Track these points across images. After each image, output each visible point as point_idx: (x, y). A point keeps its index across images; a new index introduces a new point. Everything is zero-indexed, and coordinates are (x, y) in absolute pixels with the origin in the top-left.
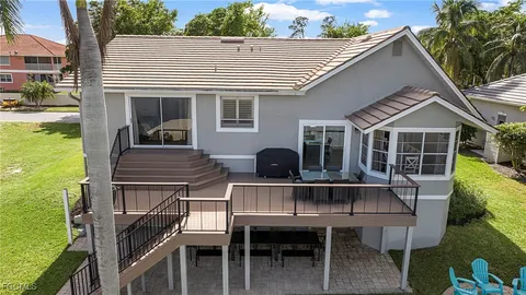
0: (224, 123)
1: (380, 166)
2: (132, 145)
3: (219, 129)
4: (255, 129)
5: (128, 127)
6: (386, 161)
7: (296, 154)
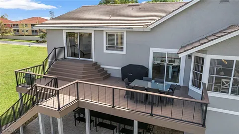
0: (108, 48)
1: (197, 83)
2: (66, 57)
3: (105, 51)
4: (124, 52)
5: (64, 47)
6: (201, 80)
7: (147, 69)
